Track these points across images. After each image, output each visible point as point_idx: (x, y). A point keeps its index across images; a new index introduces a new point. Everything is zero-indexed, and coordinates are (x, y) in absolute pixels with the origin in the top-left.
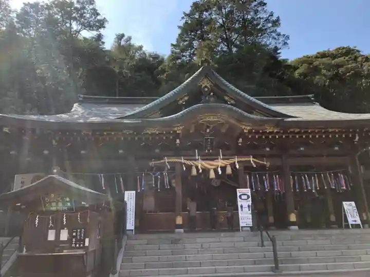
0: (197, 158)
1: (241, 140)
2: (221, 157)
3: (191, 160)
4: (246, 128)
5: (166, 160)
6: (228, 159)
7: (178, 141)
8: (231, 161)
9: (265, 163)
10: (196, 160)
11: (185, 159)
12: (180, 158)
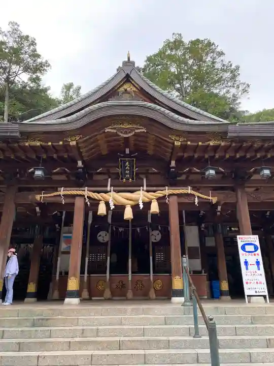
0: (109, 188)
1: (173, 163)
2: (145, 188)
3: (99, 192)
4: (177, 138)
5: (62, 191)
6: (154, 191)
7: (80, 163)
8: (159, 194)
9: (210, 198)
10: (106, 192)
11: (90, 191)
12: (83, 189)
